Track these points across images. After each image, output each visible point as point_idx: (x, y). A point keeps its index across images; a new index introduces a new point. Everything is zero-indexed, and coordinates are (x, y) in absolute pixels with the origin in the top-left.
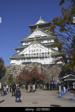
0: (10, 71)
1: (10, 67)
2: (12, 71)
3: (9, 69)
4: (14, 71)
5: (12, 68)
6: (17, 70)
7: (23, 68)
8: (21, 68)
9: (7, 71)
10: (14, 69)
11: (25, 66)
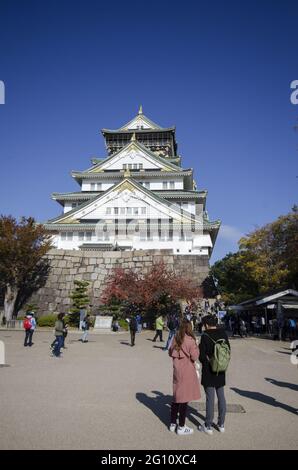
0: (65, 272)
1: (65, 258)
2: (73, 271)
3: (62, 264)
4: (82, 270)
5: (74, 260)
6: (90, 269)
7: (114, 261)
8: (107, 261)
9: (57, 271)
10: (82, 265)
11: (119, 256)
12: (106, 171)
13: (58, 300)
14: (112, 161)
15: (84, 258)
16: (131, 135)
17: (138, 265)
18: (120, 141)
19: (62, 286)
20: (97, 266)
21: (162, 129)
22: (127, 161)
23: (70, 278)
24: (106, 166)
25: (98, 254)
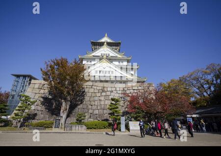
0: (93, 95)
1: (93, 87)
2: (99, 95)
3: (92, 90)
4: (104, 94)
5: (98, 88)
6: (108, 93)
7: (122, 89)
8: (118, 89)
9: (89, 94)
10: (103, 91)
11: (124, 87)
12: (93, 56)
13: (90, 111)
14: (97, 52)
15: (104, 87)
16: (104, 43)
17: (135, 91)
18: (98, 45)
19: (93, 103)
20: (112, 92)
21: (114, 42)
22: (103, 52)
23: (96, 98)
24: (93, 54)
25: (112, 85)
